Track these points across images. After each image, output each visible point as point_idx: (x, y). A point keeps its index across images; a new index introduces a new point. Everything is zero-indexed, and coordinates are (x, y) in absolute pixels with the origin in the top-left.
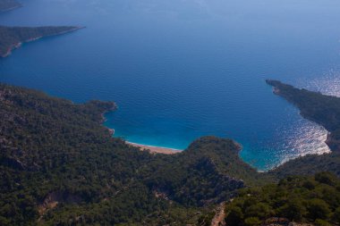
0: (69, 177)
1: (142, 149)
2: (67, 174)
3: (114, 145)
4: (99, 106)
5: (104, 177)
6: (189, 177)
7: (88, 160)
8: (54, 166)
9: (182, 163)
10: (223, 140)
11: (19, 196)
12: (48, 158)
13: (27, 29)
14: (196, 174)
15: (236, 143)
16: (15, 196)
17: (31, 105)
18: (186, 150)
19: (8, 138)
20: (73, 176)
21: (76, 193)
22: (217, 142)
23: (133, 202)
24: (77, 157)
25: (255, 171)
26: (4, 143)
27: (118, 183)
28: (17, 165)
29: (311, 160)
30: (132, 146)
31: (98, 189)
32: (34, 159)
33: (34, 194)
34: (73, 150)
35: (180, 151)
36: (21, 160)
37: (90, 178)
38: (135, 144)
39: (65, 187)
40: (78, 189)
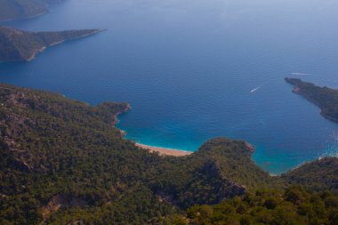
0: (75, 180)
1: (151, 152)
2: (73, 177)
3: (123, 148)
4: (112, 107)
5: (109, 180)
6: (194, 181)
7: (95, 162)
8: (61, 168)
9: (189, 166)
10: (235, 142)
11: (24, 199)
12: (55, 160)
13: (50, 34)
14: (201, 177)
15: (249, 145)
16: (19, 199)
17: (44, 107)
18: (195, 153)
19: (17, 141)
20: (78, 178)
21: (80, 196)
22: (228, 144)
23: (135, 207)
24: (84, 159)
25: (266, 175)
26: (12, 146)
27: (123, 186)
28: (23, 168)
29: (328, 164)
30: (141, 148)
31: (102, 193)
32: (42, 162)
33: (38, 197)
34: (81, 152)
35: (190, 153)
36: (28, 163)
37: (95, 181)
38: (145, 146)
39: (70, 190)
40: (82, 192)
